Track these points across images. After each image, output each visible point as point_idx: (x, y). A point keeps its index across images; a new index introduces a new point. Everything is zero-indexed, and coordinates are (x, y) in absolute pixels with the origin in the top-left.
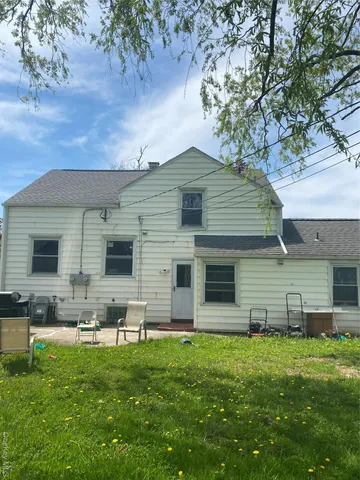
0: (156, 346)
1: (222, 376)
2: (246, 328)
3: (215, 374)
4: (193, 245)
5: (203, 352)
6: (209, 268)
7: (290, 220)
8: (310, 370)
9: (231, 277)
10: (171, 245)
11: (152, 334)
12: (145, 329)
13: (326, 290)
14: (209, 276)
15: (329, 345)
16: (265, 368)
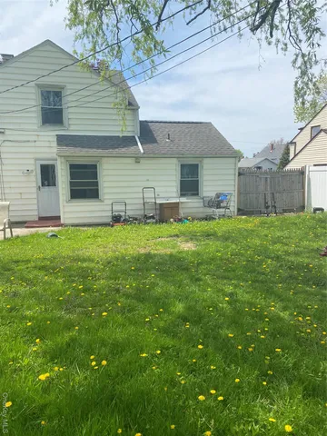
0: (22, 241)
1: (84, 260)
2: (109, 220)
3: (78, 259)
4: (55, 144)
5: (69, 243)
6: (72, 167)
7: (146, 121)
8: (158, 247)
9: (95, 175)
10: (33, 144)
11: (18, 231)
12: (10, 227)
13: (174, 184)
14: (73, 175)
15: (175, 227)
16: (122, 250)
